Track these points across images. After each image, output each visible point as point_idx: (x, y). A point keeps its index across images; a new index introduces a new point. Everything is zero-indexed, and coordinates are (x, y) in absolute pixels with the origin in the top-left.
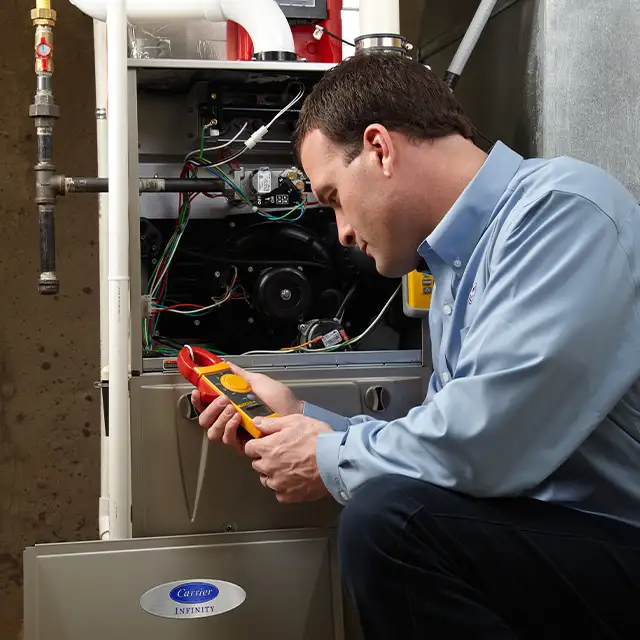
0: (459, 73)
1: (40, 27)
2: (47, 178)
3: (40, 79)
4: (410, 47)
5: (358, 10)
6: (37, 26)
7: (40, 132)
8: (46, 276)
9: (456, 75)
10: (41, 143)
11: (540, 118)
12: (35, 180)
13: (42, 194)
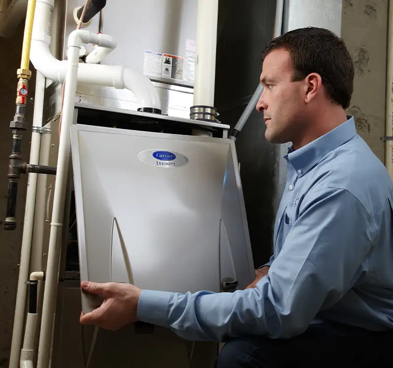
0: (240, 130)
1: (21, 79)
2: (16, 163)
3: (18, 108)
4: (218, 114)
5: (193, 93)
6: (20, 78)
7: (14, 137)
8: (8, 220)
9: (238, 131)
10: (15, 143)
11: (278, 158)
12: (9, 163)
13: (12, 172)
